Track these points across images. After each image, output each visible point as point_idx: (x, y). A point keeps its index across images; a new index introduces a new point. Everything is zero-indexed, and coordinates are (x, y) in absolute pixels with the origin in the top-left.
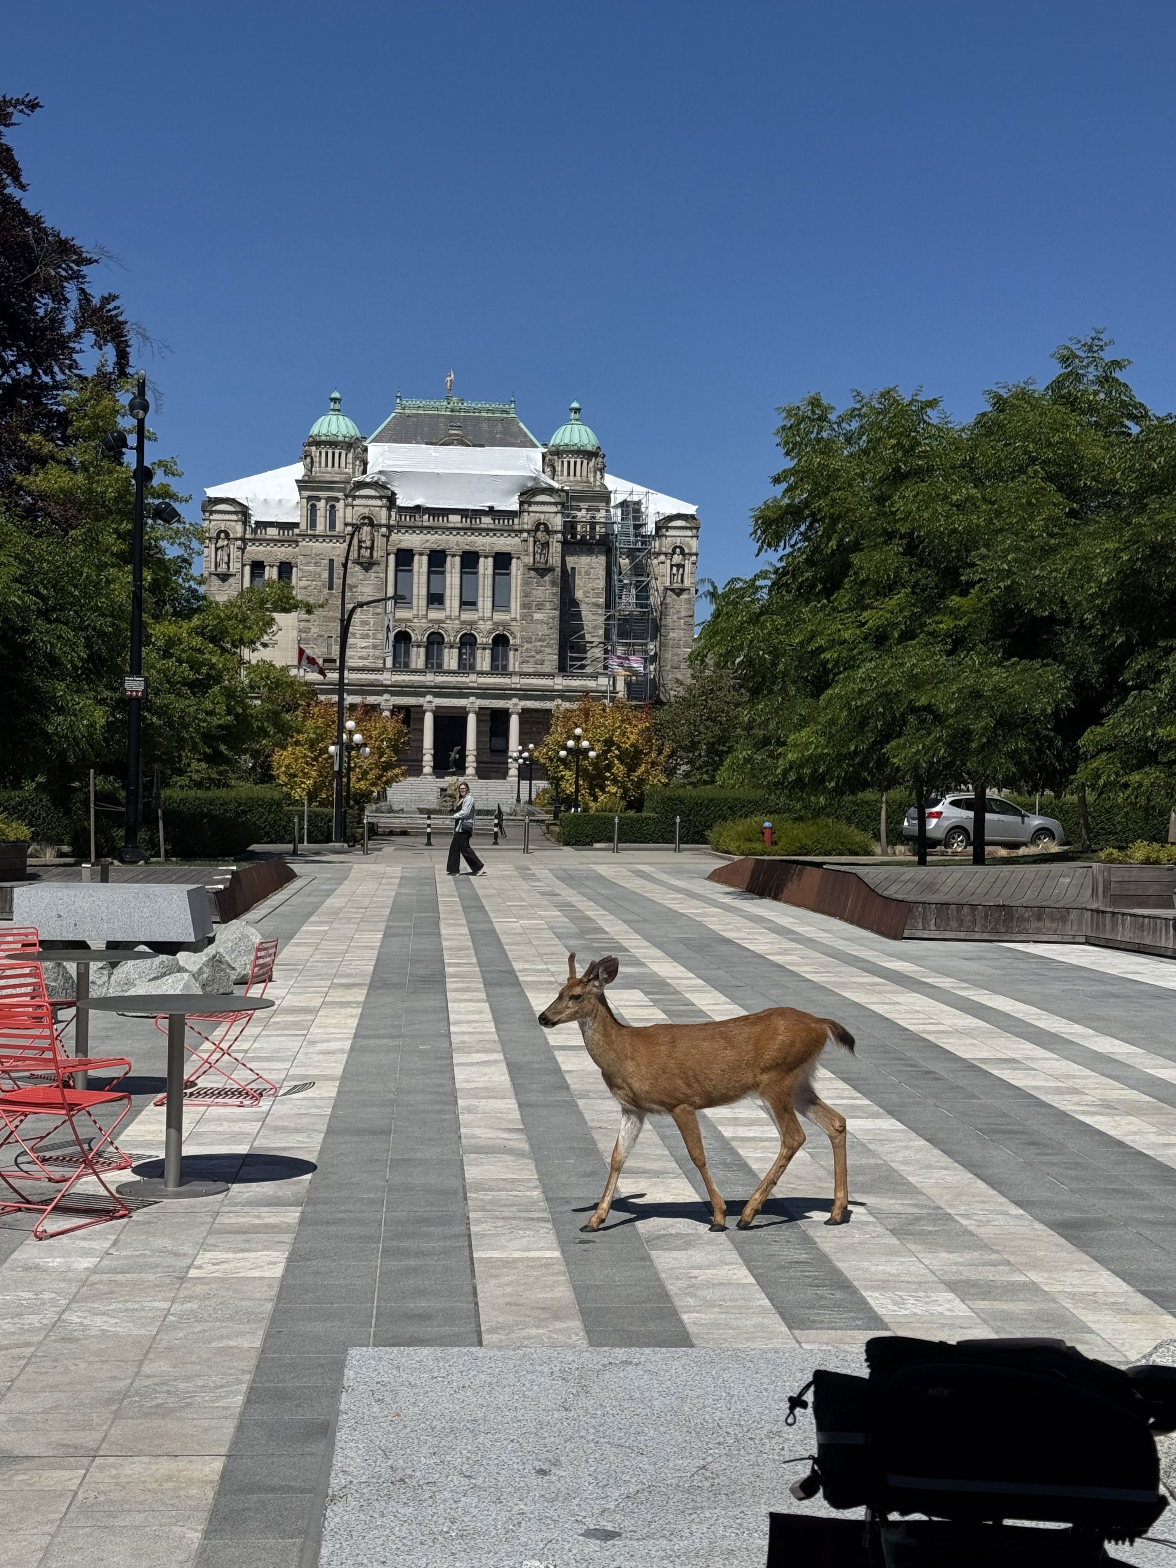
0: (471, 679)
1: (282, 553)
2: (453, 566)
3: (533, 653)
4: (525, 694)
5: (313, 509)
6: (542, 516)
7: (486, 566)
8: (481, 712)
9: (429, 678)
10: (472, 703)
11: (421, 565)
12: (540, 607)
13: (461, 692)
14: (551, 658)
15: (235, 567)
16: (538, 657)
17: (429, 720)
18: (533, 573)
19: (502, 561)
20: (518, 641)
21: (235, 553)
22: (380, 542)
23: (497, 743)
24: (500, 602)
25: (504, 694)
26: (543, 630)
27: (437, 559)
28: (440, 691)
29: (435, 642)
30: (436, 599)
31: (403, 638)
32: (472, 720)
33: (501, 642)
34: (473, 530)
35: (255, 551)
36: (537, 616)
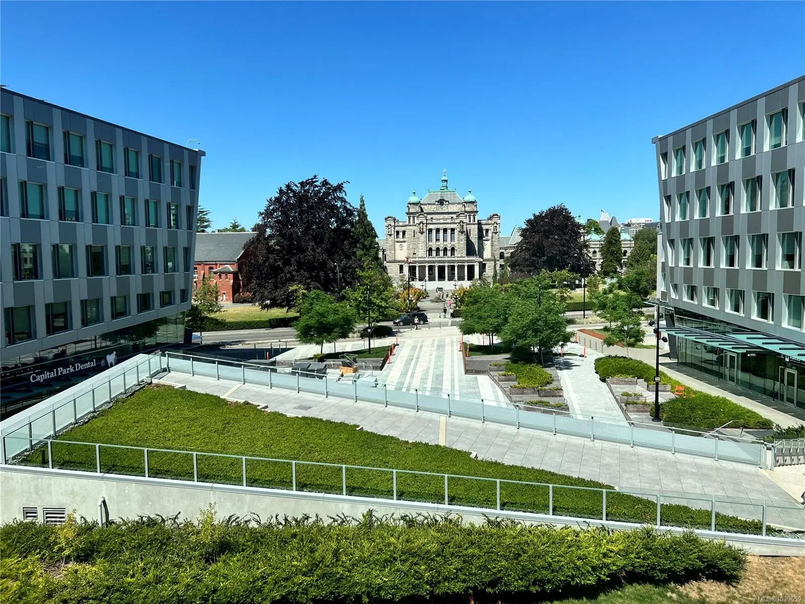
0: (446, 259)
1: (403, 229)
2: (441, 232)
3: (460, 251)
4: (458, 261)
5: (409, 219)
6: (461, 219)
7: (449, 232)
8: (448, 266)
9: (436, 259)
10: (446, 264)
11: (434, 232)
12: (462, 241)
13: (444, 262)
14: (465, 252)
15: (393, 232)
16: (462, 252)
17: (437, 268)
18: (460, 233)
19: (453, 230)
20: (457, 248)
21: (393, 229)
22: (425, 227)
23: (452, 273)
24: (452, 239)
25: (454, 262)
26: (462, 246)
27: (438, 230)
28: (439, 262)
29: (438, 250)
30: (437, 240)
31: (430, 250)
32: (446, 268)
33: (453, 250)
34: (446, 223)
35: (397, 229)
36: (461, 243)
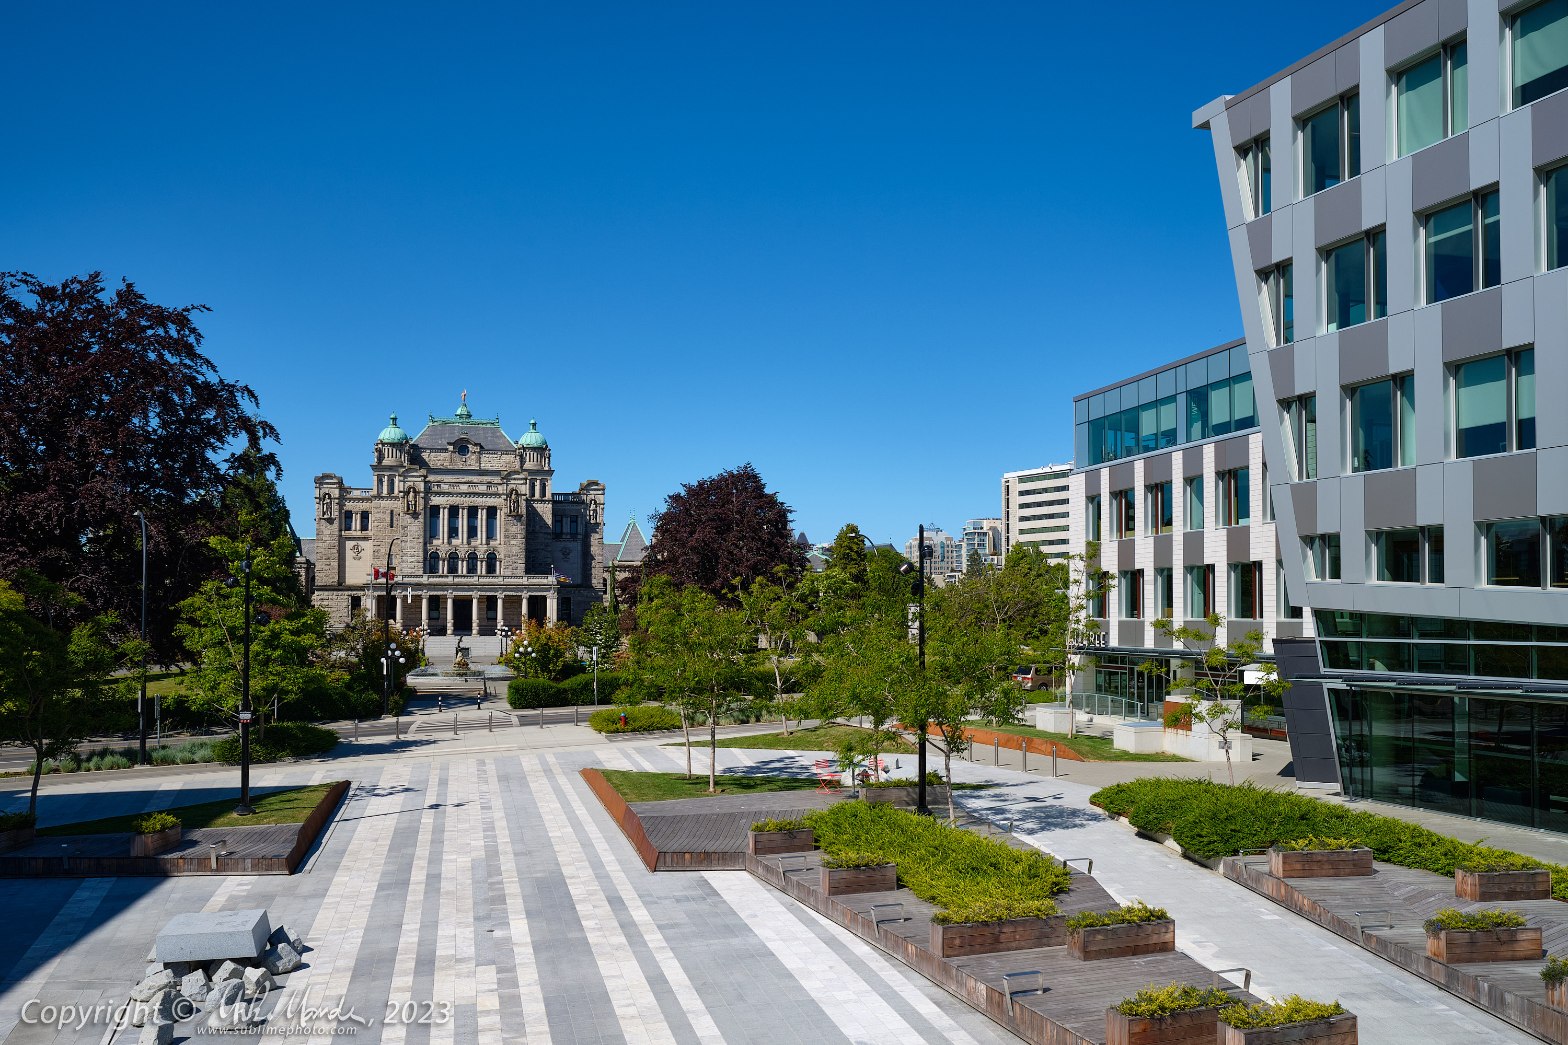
0: (474, 580)
1: (364, 506)
2: (463, 515)
3: (511, 563)
5: (380, 481)
6: (514, 486)
7: (482, 515)
9: (450, 580)
10: (475, 594)
12: (514, 537)
13: (470, 587)
14: (522, 566)
15: (335, 515)
16: (514, 565)
17: (450, 602)
18: (510, 518)
19: (492, 512)
20: (502, 556)
21: (335, 507)
22: (420, 502)
23: (491, 614)
24: (490, 535)
25: (494, 587)
27: (454, 511)
28: (456, 587)
29: (453, 559)
30: (453, 533)
31: (434, 558)
32: (475, 602)
33: (492, 559)
34: (475, 494)
35: (347, 506)
36: (512, 542)
